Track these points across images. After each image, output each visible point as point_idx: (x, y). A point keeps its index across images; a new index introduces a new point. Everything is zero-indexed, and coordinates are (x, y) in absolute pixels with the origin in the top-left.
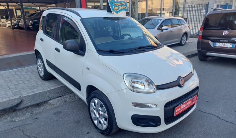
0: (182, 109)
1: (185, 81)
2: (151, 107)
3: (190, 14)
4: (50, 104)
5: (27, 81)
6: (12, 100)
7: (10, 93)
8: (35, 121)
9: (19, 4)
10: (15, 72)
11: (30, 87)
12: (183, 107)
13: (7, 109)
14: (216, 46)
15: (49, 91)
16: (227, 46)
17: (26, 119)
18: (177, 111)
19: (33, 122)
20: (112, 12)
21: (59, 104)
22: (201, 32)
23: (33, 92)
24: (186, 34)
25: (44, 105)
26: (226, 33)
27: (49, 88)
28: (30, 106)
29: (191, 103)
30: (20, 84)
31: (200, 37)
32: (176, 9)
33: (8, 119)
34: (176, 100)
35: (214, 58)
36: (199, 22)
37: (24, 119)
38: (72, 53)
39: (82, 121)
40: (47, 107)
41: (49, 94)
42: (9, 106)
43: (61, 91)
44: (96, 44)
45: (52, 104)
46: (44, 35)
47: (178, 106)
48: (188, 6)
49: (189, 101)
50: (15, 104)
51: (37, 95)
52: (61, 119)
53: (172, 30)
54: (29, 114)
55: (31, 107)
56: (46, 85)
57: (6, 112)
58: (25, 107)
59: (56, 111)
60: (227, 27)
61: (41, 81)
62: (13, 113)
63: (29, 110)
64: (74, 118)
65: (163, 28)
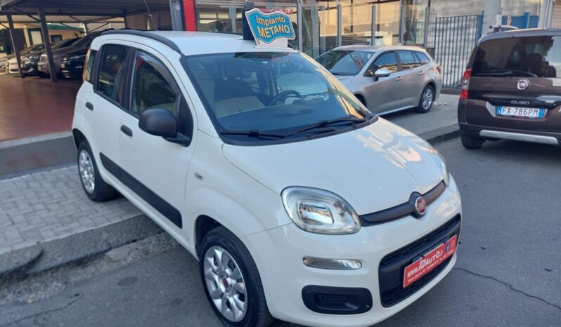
0: (421, 270)
1: (428, 203)
2: (348, 268)
3: (441, 38)
4: (111, 259)
5: (56, 205)
6: (18, 251)
7: (13, 234)
8: (74, 302)
9: (38, 17)
10: (27, 182)
11: (62, 218)
12: (425, 264)
13: (7, 274)
14: (502, 116)
15: (107, 229)
16: (527, 115)
17: (51, 297)
18: (409, 275)
19: (70, 304)
20: (254, 40)
21: (130, 259)
22: (466, 81)
23: (69, 231)
24: (431, 85)
25: (95, 261)
26: (523, 84)
27: (109, 220)
28: (62, 265)
29: (443, 254)
30: (38, 210)
31: (465, 93)
32: (407, 28)
33: (9, 297)
34: (408, 249)
35: (498, 142)
36: (461, 57)
37: (48, 296)
38: (160, 139)
39: (185, 301)
40: (102, 266)
41: (107, 235)
42: (12, 266)
43: (137, 227)
44: (218, 117)
45: (115, 259)
46: (96, 95)
47: (411, 262)
48: (436, 19)
49: (439, 249)
50: (26, 262)
51: (80, 237)
52: (135, 297)
53: (399, 77)
54: (60, 285)
55: (64, 267)
56: (99, 214)
57: (4, 282)
58: (50, 269)
59: (124, 277)
60: (527, 71)
61: (87, 203)
62: (20, 283)
63: (59, 274)
64: (167, 293)
65: (379, 72)
